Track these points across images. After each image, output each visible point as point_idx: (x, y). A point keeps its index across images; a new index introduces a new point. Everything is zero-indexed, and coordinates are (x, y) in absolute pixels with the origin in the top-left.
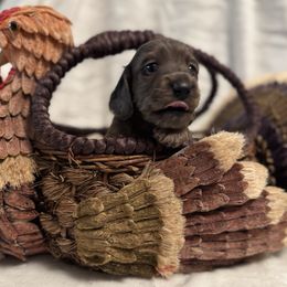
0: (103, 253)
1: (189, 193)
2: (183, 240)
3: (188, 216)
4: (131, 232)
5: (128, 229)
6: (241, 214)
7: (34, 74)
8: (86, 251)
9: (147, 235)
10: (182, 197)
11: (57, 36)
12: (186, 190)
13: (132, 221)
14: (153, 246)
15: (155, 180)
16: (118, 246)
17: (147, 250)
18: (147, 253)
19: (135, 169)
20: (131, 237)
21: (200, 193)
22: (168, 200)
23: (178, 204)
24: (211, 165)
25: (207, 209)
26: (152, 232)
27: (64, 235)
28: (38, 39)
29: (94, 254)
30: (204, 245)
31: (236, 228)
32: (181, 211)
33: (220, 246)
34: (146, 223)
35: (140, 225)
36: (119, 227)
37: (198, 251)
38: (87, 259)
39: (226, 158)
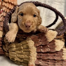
0: (15, 58)
1: (38, 46)
2: (36, 59)
3: (38, 53)
4: (22, 54)
5: (21, 53)
6: (54, 55)
7: (6, 12)
8: (11, 56)
9: (26, 56)
13: (22, 51)
15: (29, 41)
16: (19, 57)
17: (26, 59)
18: (26, 60)
20: (22, 55)
21: (42, 47)
22: (32, 47)
23: (35, 49)
24: (45, 40)
25: (43, 52)
26: (28, 55)
27: (7, 51)
28: (8, 3)
29: (13, 58)
30: (42, 61)
31: (52, 58)
32: (36, 51)
33: (47, 62)
34: (26, 52)
35: (25, 53)
36: (19, 52)
37: (40, 63)
39: (50, 38)
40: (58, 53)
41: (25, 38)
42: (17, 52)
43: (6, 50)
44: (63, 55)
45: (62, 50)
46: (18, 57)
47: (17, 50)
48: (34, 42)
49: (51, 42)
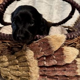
0: (9, 76)
3: (40, 67)
4: (18, 70)
6: (63, 69)
8: (3, 74)
9: (24, 72)
10: (38, 59)
12: (39, 57)
13: (18, 66)
14: (27, 76)
15: (27, 52)
16: (14, 74)
17: (25, 77)
18: (25, 78)
20: (18, 72)
21: (45, 58)
23: (36, 62)
24: (48, 48)
26: (26, 71)
29: (6, 76)
31: (61, 74)
32: (37, 65)
34: (24, 67)
35: (22, 68)
38: (4, 77)
39: (55, 45)
40: (70, 65)
41: (20, 46)
42: (10, 67)
44: (77, 68)
45: (75, 62)
46: (12, 75)
47: (10, 65)
48: (34, 53)
49: (57, 51)
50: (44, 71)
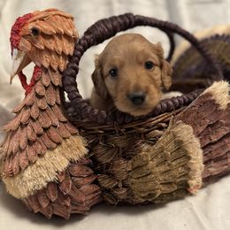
2: (203, 166)
3: (203, 148)
4: (170, 170)
5: (168, 168)
9: (180, 169)
10: (199, 136)
11: (70, 32)
12: (201, 130)
14: (184, 176)
15: (179, 129)
18: (181, 181)
19: (164, 125)
21: (210, 130)
22: (190, 141)
23: (197, 141)
24: (215, 108)
25: (216, 140)
26: (183, 166)
29: (148, 193)
30: (216, 164)
32: (199, 146)
33: (225, 162)
34: (178, 161)
36: (162, 168)
37: (212, 170)
38: (143, 198)
43: (118, 181)
50: (210, 152)
